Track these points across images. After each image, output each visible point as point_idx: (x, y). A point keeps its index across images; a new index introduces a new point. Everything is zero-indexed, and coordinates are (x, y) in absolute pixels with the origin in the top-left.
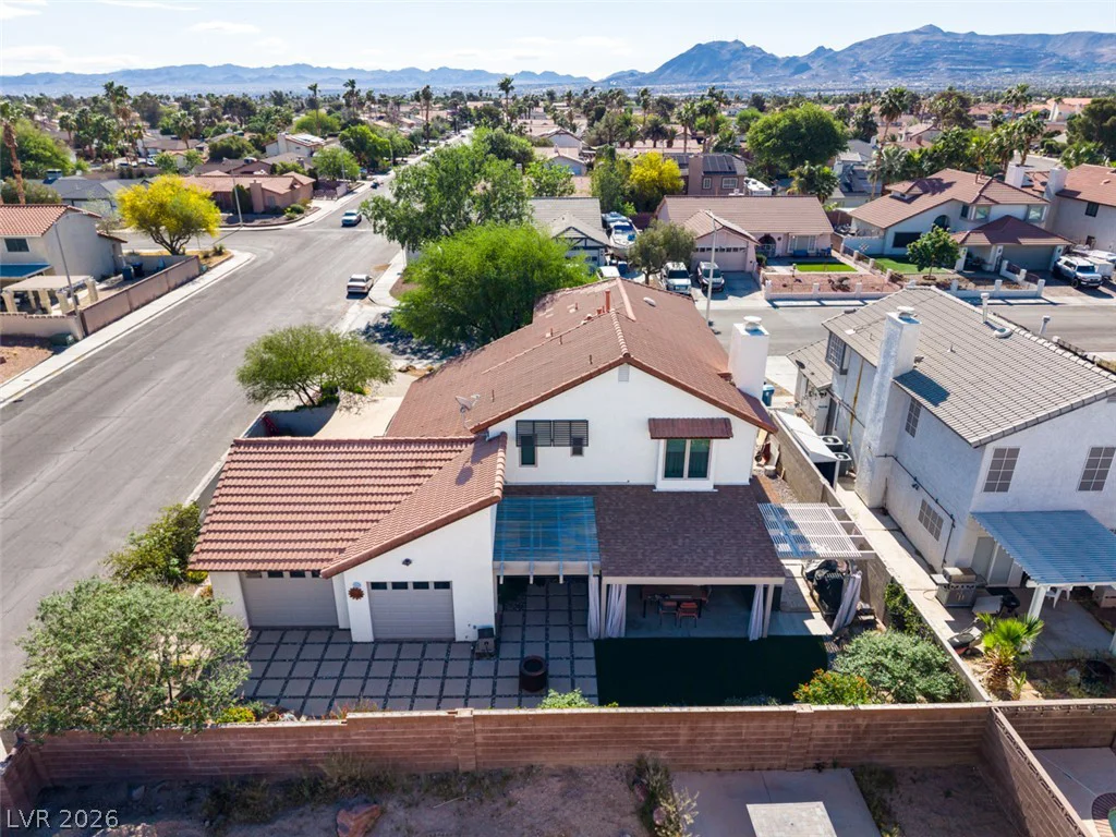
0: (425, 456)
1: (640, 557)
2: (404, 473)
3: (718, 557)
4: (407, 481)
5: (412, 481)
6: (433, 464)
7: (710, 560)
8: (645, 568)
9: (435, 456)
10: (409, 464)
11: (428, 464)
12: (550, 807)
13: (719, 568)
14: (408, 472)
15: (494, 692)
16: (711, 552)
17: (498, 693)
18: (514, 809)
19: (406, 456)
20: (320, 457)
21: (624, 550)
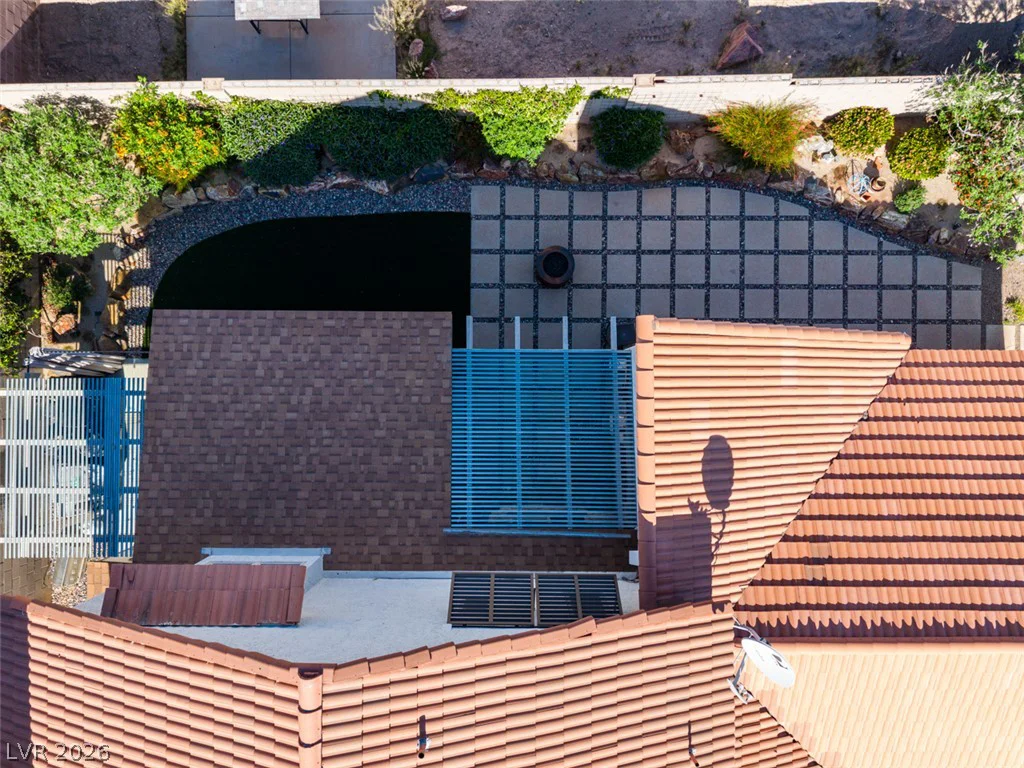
1: (384, 358)
3: (250, 357)
7: (266, 351)
8: (380, 333)
12: (535, 61)
13: (255, 331)
15: (604, 260)
16: (260, 372)
17: (599, 258)
18: (574, 62)
21: (410, 375)
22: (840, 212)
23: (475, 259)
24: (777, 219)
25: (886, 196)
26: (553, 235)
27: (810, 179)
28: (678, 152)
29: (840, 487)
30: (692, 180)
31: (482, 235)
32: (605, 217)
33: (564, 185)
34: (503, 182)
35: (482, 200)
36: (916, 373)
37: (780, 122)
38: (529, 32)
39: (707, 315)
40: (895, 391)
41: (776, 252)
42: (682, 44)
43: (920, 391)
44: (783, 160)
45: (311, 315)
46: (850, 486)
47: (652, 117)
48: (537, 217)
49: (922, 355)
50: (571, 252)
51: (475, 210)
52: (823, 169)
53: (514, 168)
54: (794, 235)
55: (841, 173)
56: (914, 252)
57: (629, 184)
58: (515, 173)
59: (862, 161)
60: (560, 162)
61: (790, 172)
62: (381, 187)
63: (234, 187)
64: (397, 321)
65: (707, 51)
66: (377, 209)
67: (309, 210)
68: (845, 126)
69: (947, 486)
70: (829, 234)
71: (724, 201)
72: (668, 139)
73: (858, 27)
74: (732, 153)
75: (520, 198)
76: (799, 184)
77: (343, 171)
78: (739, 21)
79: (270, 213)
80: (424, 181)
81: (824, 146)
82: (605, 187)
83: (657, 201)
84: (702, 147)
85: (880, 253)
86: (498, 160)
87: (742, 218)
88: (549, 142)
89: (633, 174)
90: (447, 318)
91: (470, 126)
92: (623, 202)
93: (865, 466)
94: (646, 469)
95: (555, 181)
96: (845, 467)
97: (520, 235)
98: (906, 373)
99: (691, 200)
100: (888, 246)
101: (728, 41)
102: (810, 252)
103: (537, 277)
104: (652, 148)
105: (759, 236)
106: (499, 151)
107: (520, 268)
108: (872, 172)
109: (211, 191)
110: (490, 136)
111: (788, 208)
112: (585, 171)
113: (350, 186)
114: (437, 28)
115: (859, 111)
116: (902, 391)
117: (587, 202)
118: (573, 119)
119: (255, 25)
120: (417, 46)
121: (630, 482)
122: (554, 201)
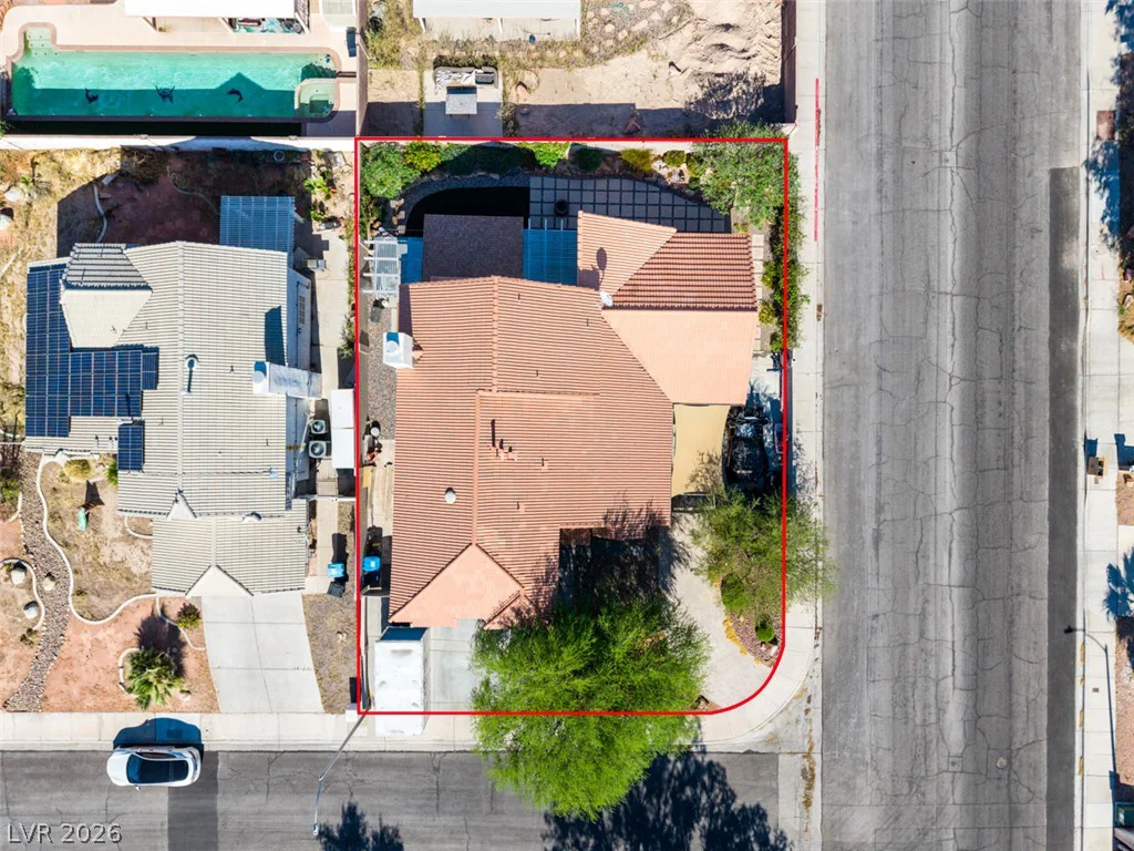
0: (631, 299)
1: (501, 232)
2: (642, 288)
3: (457, 231)
4: (639, 282)
5: (636, 282)
6: (624, 293)
7: (462, 229)
8: (500, 223)
9: (625, 299)
10: (639, 293)
11: (628, 293)
12: (555, 130)
13: (458, 222)
14: (640, 288)
15: (581, 206)
16: (460, 235)
17: (579, 205)
19: (643, 299)
20: (698, 300)
21: (509, 238)
22: (669, 189)
23: (531, 205)
24: (647, 192)
25: (687, 181)
26: (561, 196)
27: (660, 176)
28: (609, 165)
29: (645, 272)
30: (615, 176)
31: (534, 196)
32: (582, 190)
33: (567, 177)
34: (542, 176)
35: (535, 182)
36: (676, 240)
37: (645, 155)
38: (553, 119)
39: (607, 214)
40: (668, 245)
41: (647, 205)
42: (611, 125)
43: (676, 245)
44: (646, 168)
45: (477, 217)
46: (648, 271)
47: (597, 151)
48: (555, 189)
49: (679, 235)
50: (569, 203)
51: (532, 186)
52: (664, 172)
53: (546, 171)
54: (654, 198)
55: (670, 175)
56: (700, 205)
57: (591, 177)
58: (547, 171)
59: (678, 170)
60: (564, 168)
61: (652, 173)
62: (496, 177)
63: (442, 175)
64: (505, 220)
65: (620, 127)
66: (495, 185)
67: (469, 185)
68: (672, 157)
69: (678, 272)
70: (667, 198)
71: (627, 184)
72: (605, 160)
73: (677, 120)
74: (626, 166)
75: (549, 182)
76: (654, 178)
77: (483, 170)
78: (632, 116)
79: (454, 185)
80: (513, 175)
81: (663, 164)
82: (582, 178)
83: (602, 184)
84: (617, 164)
85: (686, 206)
86: (541, 167)
87: (634, 191)
88: (559, 160)
89: (592, 173)
90: (522, 219)
91: (531, 154)
92: (588, 184)
93: (653, 266)
94: (580, 255)
95: (562, 175)
96: (648, 266)
97: (549, 196)
98: (673, 240)
99: (615, 184)
100: (689, 203)
101: (628, 124)
102: (659, 205)
103: (555, 212)
104: (597, 165)
105: (640, 198)
106: (541, 163)
107: (548, 209)
108: (681, 174)
109: (433, 177)
110: (538, 157)
111: (652, 188)
112: (574, 172)
113: (484, 176)
114: (518, 117)
115: (673, 152)
116: (670, 245)
117: (575, 184)
118: (567, 152)
119: (451, 115)
120: (511, 124)
121: (576, 259)
122: (562, 183)
